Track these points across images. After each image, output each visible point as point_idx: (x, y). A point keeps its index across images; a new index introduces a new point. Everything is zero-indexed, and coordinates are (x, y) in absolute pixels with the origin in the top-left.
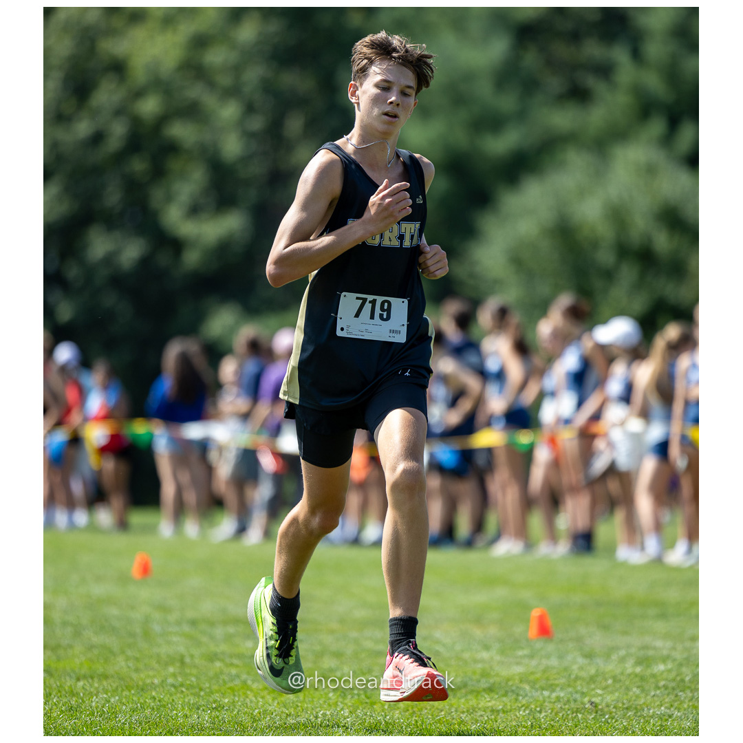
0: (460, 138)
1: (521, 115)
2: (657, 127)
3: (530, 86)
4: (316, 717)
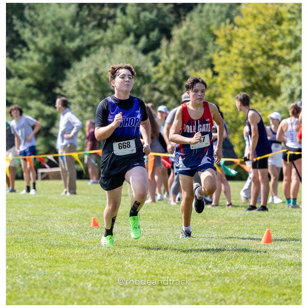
0: (58, 42)
1: (81, 33)
2: (131, 38)
4: (15, 256)
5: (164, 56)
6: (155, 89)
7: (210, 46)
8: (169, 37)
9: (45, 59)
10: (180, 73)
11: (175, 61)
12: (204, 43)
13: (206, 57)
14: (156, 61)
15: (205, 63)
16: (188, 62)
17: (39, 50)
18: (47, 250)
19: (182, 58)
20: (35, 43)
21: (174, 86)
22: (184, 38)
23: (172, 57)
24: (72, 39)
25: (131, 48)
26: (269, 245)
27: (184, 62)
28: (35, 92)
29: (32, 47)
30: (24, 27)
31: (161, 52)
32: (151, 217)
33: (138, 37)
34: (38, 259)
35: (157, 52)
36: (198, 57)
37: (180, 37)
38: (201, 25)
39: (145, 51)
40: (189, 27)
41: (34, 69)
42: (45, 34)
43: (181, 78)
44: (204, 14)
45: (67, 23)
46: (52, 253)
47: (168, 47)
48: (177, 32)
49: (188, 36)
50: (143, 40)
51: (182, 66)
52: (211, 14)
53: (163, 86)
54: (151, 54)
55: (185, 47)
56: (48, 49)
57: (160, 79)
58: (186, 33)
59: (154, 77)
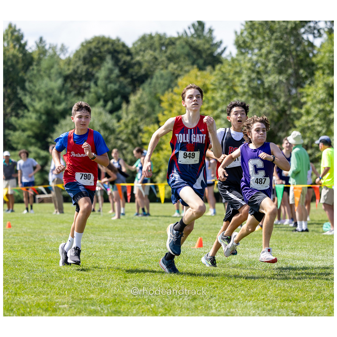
0: (50, 106)
1: (66, 99)
2: (101, 103)
3: (68, 92)
5: (124, 115)
6: (118, 139)
7: (157, 108)
8: (128, 102)
9: (40, 118)
10: (135, 127)
11: (132, 119)
12: (152, 106)
13: (153, 116)
14: (119, 119)
15: (154, 120)
16: (141, 120)
17: (36, 111)
18: (45, 254)
19: (137, 117)
20: (33, 106)
21: (132, 137)
22: (138, 102)
23: (130, 116)
24: (59, 103)
25: (101, 110)
26: (201, 249)
27: (138, 119)
28: (33, 141)
29: (31, 109)
30: (25, 95)
31: (122, 113)
32: (117, 229)
33: (106, 102)
34: (39, 260)
35: (120, 112)
36: (148, 116)
37: (135, 102)
38: (150, 93)
39: (111, 112)
40: (142, 95)
41: (33, 125)
42: (40, 100)
43: (136, 131)
44: (152, 85)
45: (56, 92)
46: (48, 256)
47: (127, 109)
48: (133, 98)
49: (141, 101)
50: (110, 104)
51: (137, 122)
52: (157, 86)
53: (124, 137)
54: (115, 114)
55: (139, 109)
56: (42, 110)
57: (121, 132)
58: (140, 99)
59: (118, 130)
